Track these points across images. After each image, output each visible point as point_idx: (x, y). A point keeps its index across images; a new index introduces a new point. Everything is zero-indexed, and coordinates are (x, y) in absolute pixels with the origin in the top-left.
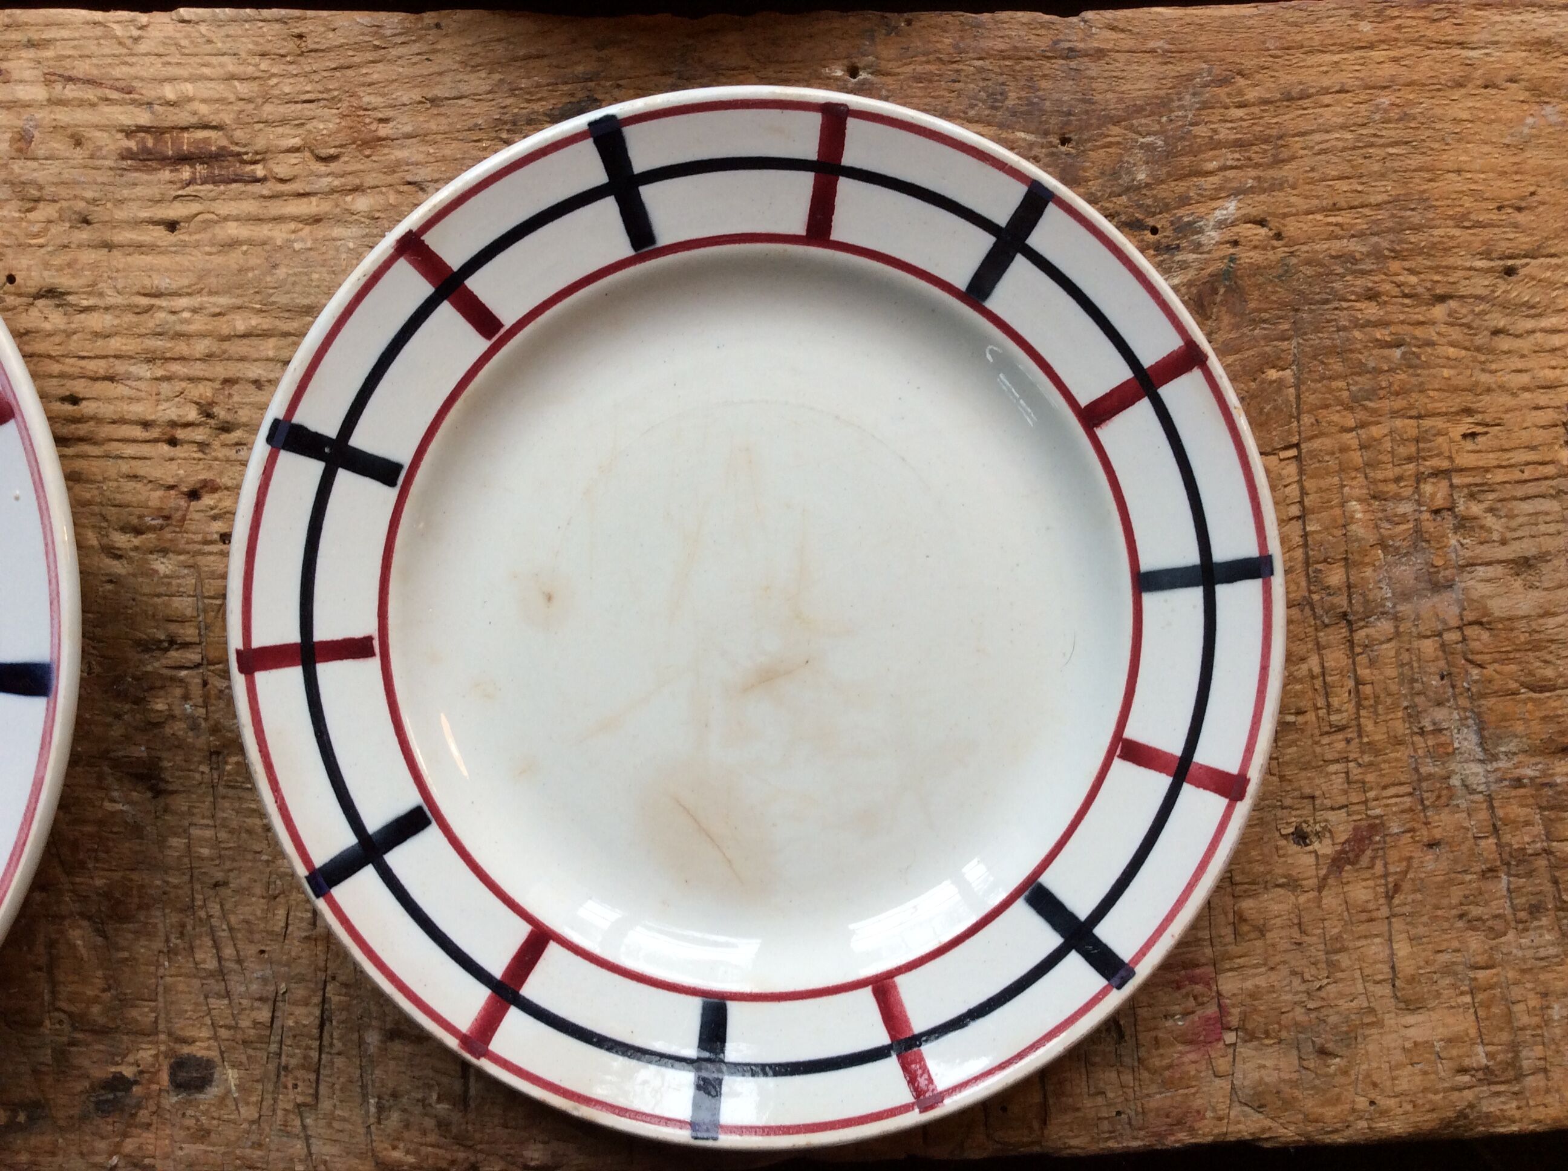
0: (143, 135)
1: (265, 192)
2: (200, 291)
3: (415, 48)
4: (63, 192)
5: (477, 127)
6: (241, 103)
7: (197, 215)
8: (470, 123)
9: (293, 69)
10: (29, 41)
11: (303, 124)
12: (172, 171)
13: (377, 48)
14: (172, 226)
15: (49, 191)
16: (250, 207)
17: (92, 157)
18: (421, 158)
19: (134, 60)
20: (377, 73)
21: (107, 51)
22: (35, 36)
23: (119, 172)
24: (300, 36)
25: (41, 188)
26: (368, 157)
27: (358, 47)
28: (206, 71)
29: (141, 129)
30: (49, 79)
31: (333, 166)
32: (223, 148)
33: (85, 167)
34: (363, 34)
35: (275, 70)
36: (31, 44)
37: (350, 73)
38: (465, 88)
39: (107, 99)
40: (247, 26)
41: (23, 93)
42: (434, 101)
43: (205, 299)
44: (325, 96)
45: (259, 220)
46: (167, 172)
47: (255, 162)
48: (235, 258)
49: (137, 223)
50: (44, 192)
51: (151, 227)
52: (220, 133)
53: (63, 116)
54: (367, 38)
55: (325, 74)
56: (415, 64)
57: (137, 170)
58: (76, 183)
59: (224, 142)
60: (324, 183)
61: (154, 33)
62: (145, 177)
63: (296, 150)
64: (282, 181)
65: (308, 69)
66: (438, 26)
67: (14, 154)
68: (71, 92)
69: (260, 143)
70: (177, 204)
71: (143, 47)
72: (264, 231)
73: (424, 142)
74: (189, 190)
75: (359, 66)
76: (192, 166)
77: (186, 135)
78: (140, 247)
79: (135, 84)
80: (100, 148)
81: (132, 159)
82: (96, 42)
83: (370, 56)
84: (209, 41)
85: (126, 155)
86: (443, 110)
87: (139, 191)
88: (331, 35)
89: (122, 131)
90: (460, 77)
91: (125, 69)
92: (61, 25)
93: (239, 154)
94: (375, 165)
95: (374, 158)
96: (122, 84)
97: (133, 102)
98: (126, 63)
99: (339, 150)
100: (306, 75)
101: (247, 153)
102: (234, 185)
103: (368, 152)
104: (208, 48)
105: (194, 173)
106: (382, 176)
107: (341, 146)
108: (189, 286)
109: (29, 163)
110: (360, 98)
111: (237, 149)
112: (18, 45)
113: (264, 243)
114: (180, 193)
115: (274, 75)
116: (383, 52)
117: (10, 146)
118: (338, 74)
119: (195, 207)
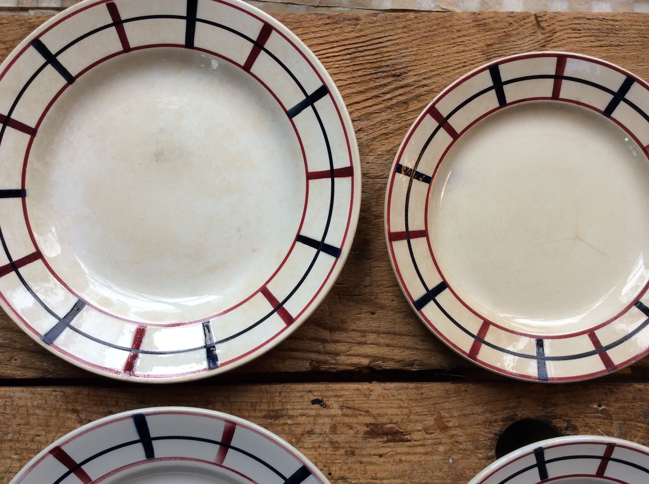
0: (372, 426)
1: (411, 445)
2: (390, 478)
3: (459, 398)
4: (347, 445)
5: (478, 424)
6: (403, 416)
7: (388, 452)
8: (477, 422)
9: (419, 404)
10: (335, 395)
11: (422, 422)
12: (381, 438)
13: (446, 398)
14: (381, 456)
15: (342, 445)
16: (405, 450)
17: (356, 433)
18: (461, 434)
19: (369, 401)
20: (447, 405)
21: (361, 399)
22: (338, 394)
23: (364, 439)
24: (422, 394)
25: (339, 444)
26: (443, 433)
27: (439, 397)
28: (393, 405)
29: (371, 424)
30: (342, 408)
31: (433, 436)
32: (397, 430)
33: (353, 437)
34: (442, 393)
35: (414, 405)
36: (336, 396)
37: (437, 406)
38: (475, 411)
39: (361, 415)
40: (405, 390)
41: (333, 412)
42: (465, 415)
43: (392, 480)
44: (429, 413)
45: (409, 454)
46: (379, 438)
47: (407, 435)
48: (400, 467)
49: (370, 455)
50: (341, 445)
51: (374, 457)
52: (396, 425)
53: (347, 420)
54: (443, 395)
55: (430, 406)
56: (459, 403)
57: (370, 438)
58: (351, 442)
59: (397, 429)
60: (430, 442)
61: (376, 393)
62: (371, 440)
63: (420, 431)
64: (416, 441)
65: (424, 404)
66: (466, 391)
67: (331, 433)
68: (349, 412)
69: (409, 428)
70: (382, 449)
71: (372, 397)
72: (409, 458)
73: (461, 429)
74: (387, 444)
75: (440, 403)
76: (387, 436)
77: (385, 426)
78: (371, 463)
79: (370, 410)
80: (358, 431)
81: (368, 434)
82: (357, 396)
83: (444, 400)
84: (393, 396)
85: (366, 433)
86: (468, 418)
87: (370, 445)
88: (431, 393)
89: (365, 425)
90: (473, 408)
91: (366, 405)
92: (346, 390)
93: (402, 432)
94: (446, 436)
95: (446, 434)
96: (365, 409)
97: (369, 415)
98: (367, 403)
99: (434, 431)
100: (423, 406)
101: (404, 432)
102: (401, 443)
103: (443, 432)
104: (393, 398)
105: (388, 439)
106: (448, 440)
107: (435, 430)
108: (387, 476)
109: (336, 435)
110: (441, 414)
111: (402, 431)
112: (331, 396)
113: (410, 462)
114: (384, 445)
115: (414, 406)
116: (448, 399)
117: (330, 430)
118: (433, 406)
119: (388, 450)
